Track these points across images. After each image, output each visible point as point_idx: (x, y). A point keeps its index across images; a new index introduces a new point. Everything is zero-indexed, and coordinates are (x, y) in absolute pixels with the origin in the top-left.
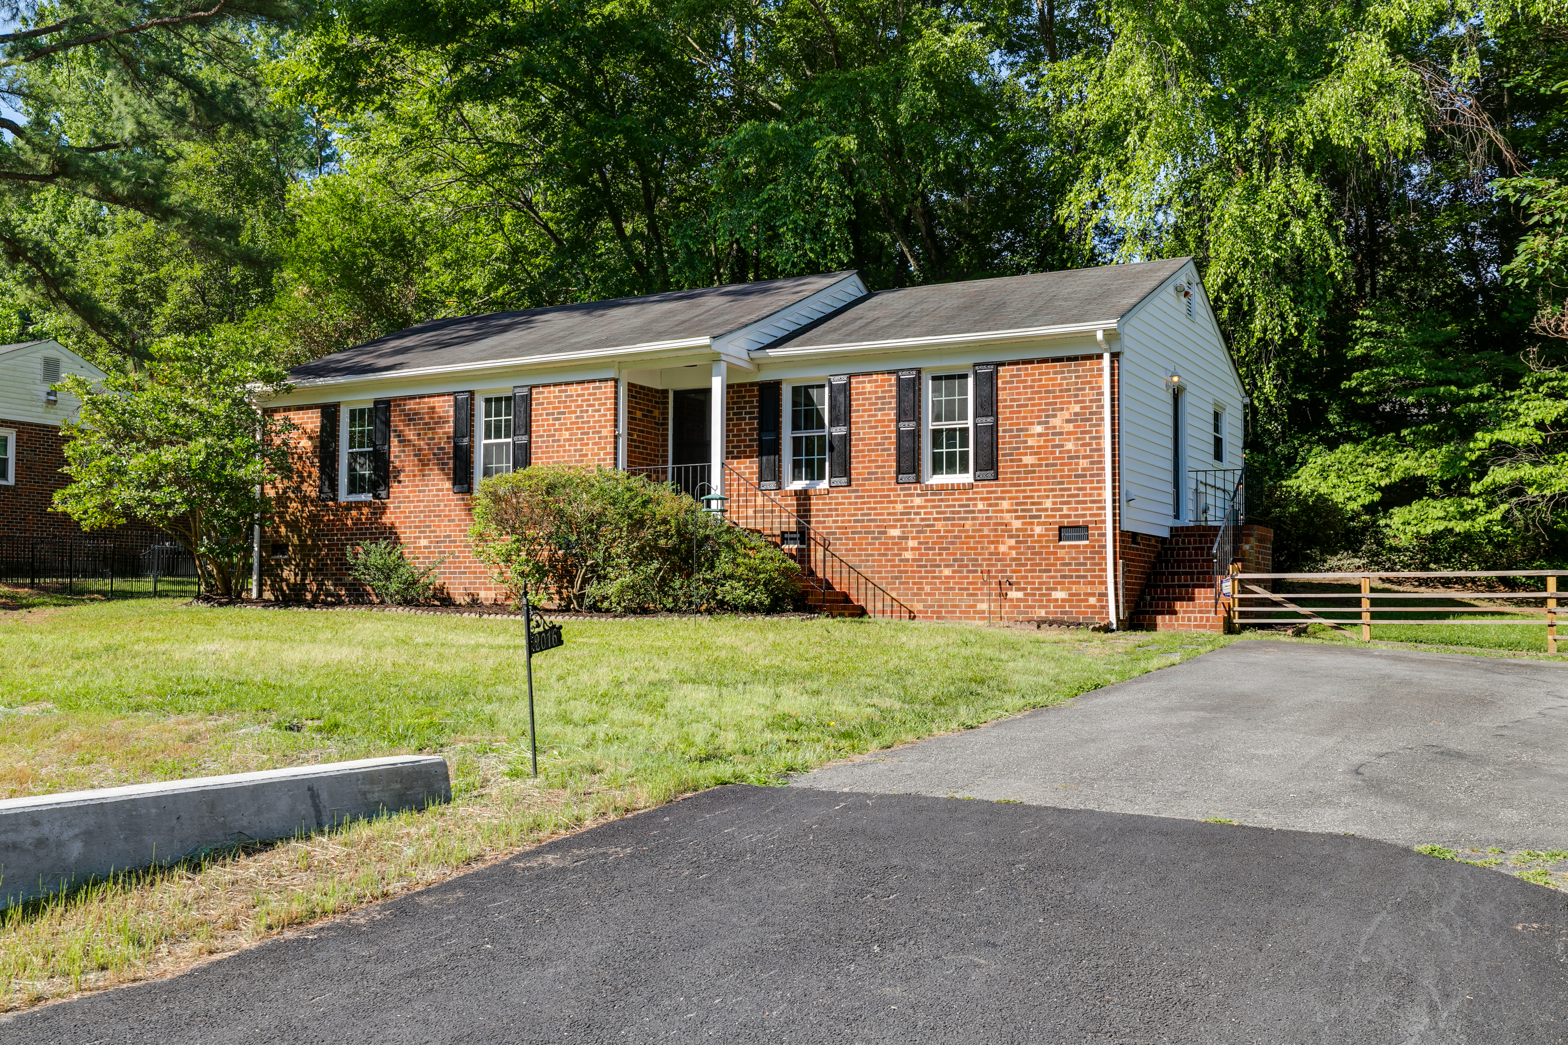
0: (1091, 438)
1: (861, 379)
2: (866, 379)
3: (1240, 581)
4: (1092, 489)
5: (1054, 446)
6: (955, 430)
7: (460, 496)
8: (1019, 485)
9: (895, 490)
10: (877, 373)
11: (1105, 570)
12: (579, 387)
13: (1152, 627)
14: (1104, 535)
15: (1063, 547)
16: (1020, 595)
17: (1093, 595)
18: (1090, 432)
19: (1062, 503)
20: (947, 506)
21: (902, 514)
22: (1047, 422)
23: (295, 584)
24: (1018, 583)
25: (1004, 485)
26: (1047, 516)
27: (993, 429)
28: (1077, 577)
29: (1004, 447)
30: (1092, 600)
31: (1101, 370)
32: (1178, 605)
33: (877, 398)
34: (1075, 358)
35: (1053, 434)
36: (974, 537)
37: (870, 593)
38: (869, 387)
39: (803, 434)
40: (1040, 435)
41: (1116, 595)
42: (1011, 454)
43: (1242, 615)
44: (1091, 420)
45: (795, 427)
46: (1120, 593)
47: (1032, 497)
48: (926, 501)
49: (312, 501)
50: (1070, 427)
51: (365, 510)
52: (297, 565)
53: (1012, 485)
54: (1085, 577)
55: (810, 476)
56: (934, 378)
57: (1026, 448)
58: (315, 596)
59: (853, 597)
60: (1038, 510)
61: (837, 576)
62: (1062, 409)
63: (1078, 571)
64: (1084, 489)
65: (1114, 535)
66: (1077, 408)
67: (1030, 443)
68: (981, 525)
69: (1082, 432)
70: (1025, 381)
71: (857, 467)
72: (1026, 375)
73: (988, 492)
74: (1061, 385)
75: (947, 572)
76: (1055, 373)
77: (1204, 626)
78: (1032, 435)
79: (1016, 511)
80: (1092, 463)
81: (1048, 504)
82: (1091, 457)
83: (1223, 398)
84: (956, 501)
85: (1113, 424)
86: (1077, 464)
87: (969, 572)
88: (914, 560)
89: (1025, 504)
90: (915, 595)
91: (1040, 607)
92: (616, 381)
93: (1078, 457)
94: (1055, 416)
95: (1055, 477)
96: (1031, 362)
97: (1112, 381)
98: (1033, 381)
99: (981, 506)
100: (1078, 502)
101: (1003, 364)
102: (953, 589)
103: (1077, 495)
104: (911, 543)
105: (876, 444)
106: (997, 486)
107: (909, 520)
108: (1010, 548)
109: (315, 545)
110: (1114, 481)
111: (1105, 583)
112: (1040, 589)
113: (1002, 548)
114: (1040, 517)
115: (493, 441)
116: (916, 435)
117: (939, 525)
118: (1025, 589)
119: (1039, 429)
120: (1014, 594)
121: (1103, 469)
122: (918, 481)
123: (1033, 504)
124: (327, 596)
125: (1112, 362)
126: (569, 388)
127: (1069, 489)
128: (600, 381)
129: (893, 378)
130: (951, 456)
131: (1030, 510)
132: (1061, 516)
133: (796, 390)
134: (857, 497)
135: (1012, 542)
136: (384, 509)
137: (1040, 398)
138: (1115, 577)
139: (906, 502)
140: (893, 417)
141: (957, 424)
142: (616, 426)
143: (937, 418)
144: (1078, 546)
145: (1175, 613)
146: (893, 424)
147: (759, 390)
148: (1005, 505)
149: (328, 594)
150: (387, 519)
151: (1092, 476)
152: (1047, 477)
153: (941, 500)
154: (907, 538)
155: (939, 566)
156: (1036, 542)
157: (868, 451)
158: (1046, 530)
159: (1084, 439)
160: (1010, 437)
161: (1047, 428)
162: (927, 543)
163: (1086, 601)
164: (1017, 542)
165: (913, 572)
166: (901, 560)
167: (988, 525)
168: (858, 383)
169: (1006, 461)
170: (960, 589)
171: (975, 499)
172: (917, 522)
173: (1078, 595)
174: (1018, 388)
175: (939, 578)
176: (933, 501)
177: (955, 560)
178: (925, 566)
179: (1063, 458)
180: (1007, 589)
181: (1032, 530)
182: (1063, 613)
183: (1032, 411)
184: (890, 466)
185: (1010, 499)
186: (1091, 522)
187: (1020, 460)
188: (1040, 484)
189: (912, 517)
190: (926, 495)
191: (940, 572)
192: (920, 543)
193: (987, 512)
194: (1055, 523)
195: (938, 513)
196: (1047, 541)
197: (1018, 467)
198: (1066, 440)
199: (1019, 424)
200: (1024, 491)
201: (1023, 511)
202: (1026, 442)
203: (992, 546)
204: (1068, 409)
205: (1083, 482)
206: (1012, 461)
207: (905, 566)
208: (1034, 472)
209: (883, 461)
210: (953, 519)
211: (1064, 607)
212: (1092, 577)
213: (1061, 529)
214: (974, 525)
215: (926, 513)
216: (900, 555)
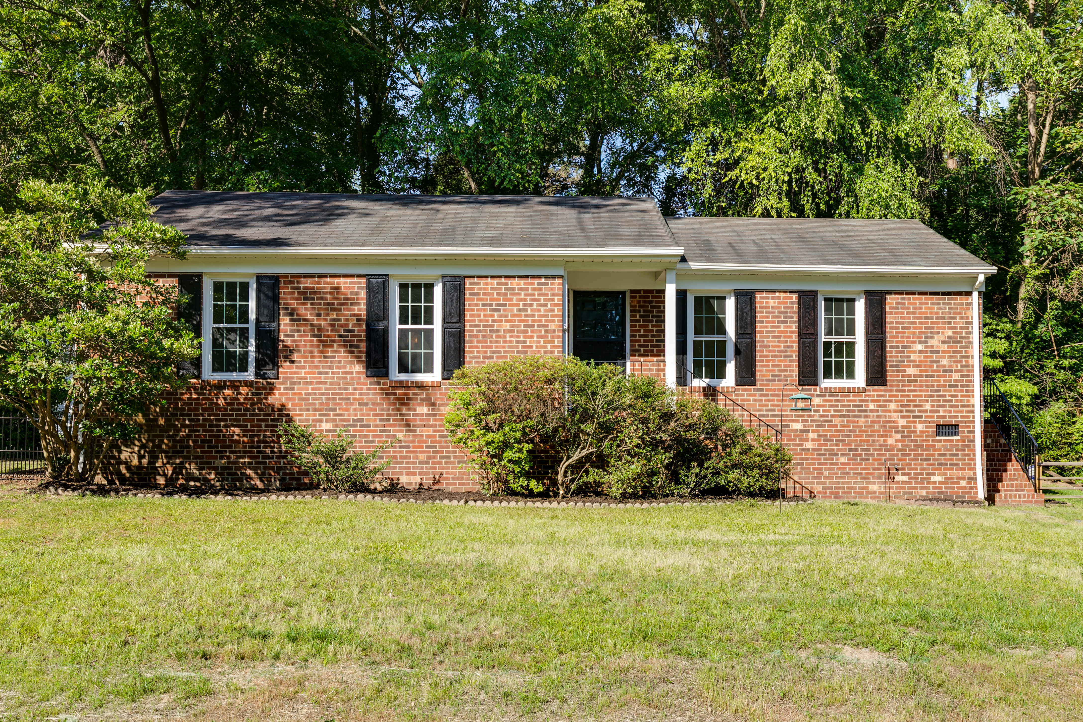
0: (961, 357)
1: (765, 295)
2: (770, 295)
4: (962, 396)
6: (842, 343)
7: (375, 380)
8: (904, 391)
9: (798, 390)
10: (780, 291)
11: (974, 459)
12: (522, 282)
14: (973, 432)
15: (940, 441)
16: (905, 478)
17: (963, 478)
18: (961, 352)
19: (939, 406)
20: (843, 406)
22: (927, 342)
23: (140, 467)
24: (904, 469)
25: (891, 391)
26: (926, 417)
27: (882, 345)
28: (951, 464)
29: (890, 360)
30: (963, 483)
31: (970, 304)
32: (1000, 485)
33: (780, 312)
34: (949, 294)
35: (931, 352)
36: (867, 432)
38: (772, 303)
39: (704, 338)
40: (920, 352)
42: (898, 366)
44: (961, 342)
45: (697, 331)
46: (985, 477)
47: (915, 401)
48: (824, 401)
50: (945, 347)
51: (243, 390)
52: (143, 447)
53: (897, 391)
54: (957, 464)
55: (710, 375)
56: (826, 300)
57: (910, 361)
58: (170, 482)
60: (920, 411)
62: (938, 333)
63: (952, 460)
64: (956, 396)
66: (950, 333)
67: (912, 358)
68: (872, 422)
69: (954, 352)
70: (908, 308)
71: (762, 370)
72: (909, 303)
73: (878, 396)
74: (937, 313)
75: (843, 460)
76: (933, 304)
77: (1032, 502)
78: (915, 352)
79: (901, 411)
80: (962, 376)
81: (928, 406)
82: (961, 371)
84: (851, 402)
86: (950, 376)
87: (862, 459)
88: (814, 449)
89: (909, 406)
90: (815, 478)
91: (921, 488)
92: (563, 279)
93: (951, 371)
94: (933, 338)
95: (933, 386)
96: (913, 293)
97: (979, 314)
98: (915, 308)
99: (872, 406)
100: (951, 406)
101: (890, 293)
102: (848, 473)
103: (951, 401)
105: (779, 351)
106: (885, 391)
107: (810, 416)
108: (897, 441)
109: (169, 425)
110: (980, 391)
111: (973, 469)
112: (922, 474)
113: (890, 441)
114: (921, 417)
115: (410, 326)
116: (812, 346)
117: (836, 421)
118: (909, 474)
119: (920, 347)
120: (900, 478)
121: (973, 381)
122: (814, 384)
123: (915, 406)
124: (188, 480)
125: (979, 299)
126: (510, 281)
127: (945, 396)
128: (546, 277)
129: (795, 296)
130: (839, 365)
131: (914, 411)
132: (938, 417)
133: (698, 300)
134: (761, 395)
135: (899, 436)
136: (271, 389)
137: (921, 323)
140: (795, 329)
141: (844, 339)
143: (829, 333)
144: (952, 441)
146: (795, 335)
148: (892, 406)
149: (190, 477)
150: (275, 399)
151: (962, 386)
152: (927, 386)
153: (838, 401)
154: (808, 431)
155: (837, 455)
156: (918, 436)
157: (772, 356)
158: (926, 427)
159: (956, 357)
160: (896, 352)
161: (926, 347)
162: (826, 435)
163: (959, 483)
164: (902, 436)
165: (812, 459)
166: (803, 450)
167: (879, 422)
168: (761, 298)
169: (893, 371)
170: (855, 474)
171: (867, 401)
172: (817, 418)
173: (953, 478)
174: (903, 313)
175: (837, 464)
176: (831, 401)
177: (850, 450)
178: (824, 455)
179: (939, 371)
180: (894, 474)
181: (915, 427)
182: (942, 493)
183: (914, 333)
184: (793, 371)
185: (896, 401)
186: (962, 422)
187: (905, 371)
188: (920, 391)
189: (812, 413)
190: (825, 396)
191: (837, 459)
192: (819, 436)
193: (878, 411)
194: (933, 422)
195: (835, 411)
196: (927, 436)
197: (903, 376)
198: (941, 357)
199: (903, 342)
200: (908, 396)
201: (907, 411)
202: (909, 357)
203: (882, 439)
204: (943, 333)
205: (955, 391)
206: (898, 371)
207: (806, 454)
208: (916, 381)
209: (785, 366)
210: (849, 416)
211: (941, 488)
212: (963, 464)
213: (938, 426)
214: (867, 422)
215: (824, 411)
216: (802, 445)
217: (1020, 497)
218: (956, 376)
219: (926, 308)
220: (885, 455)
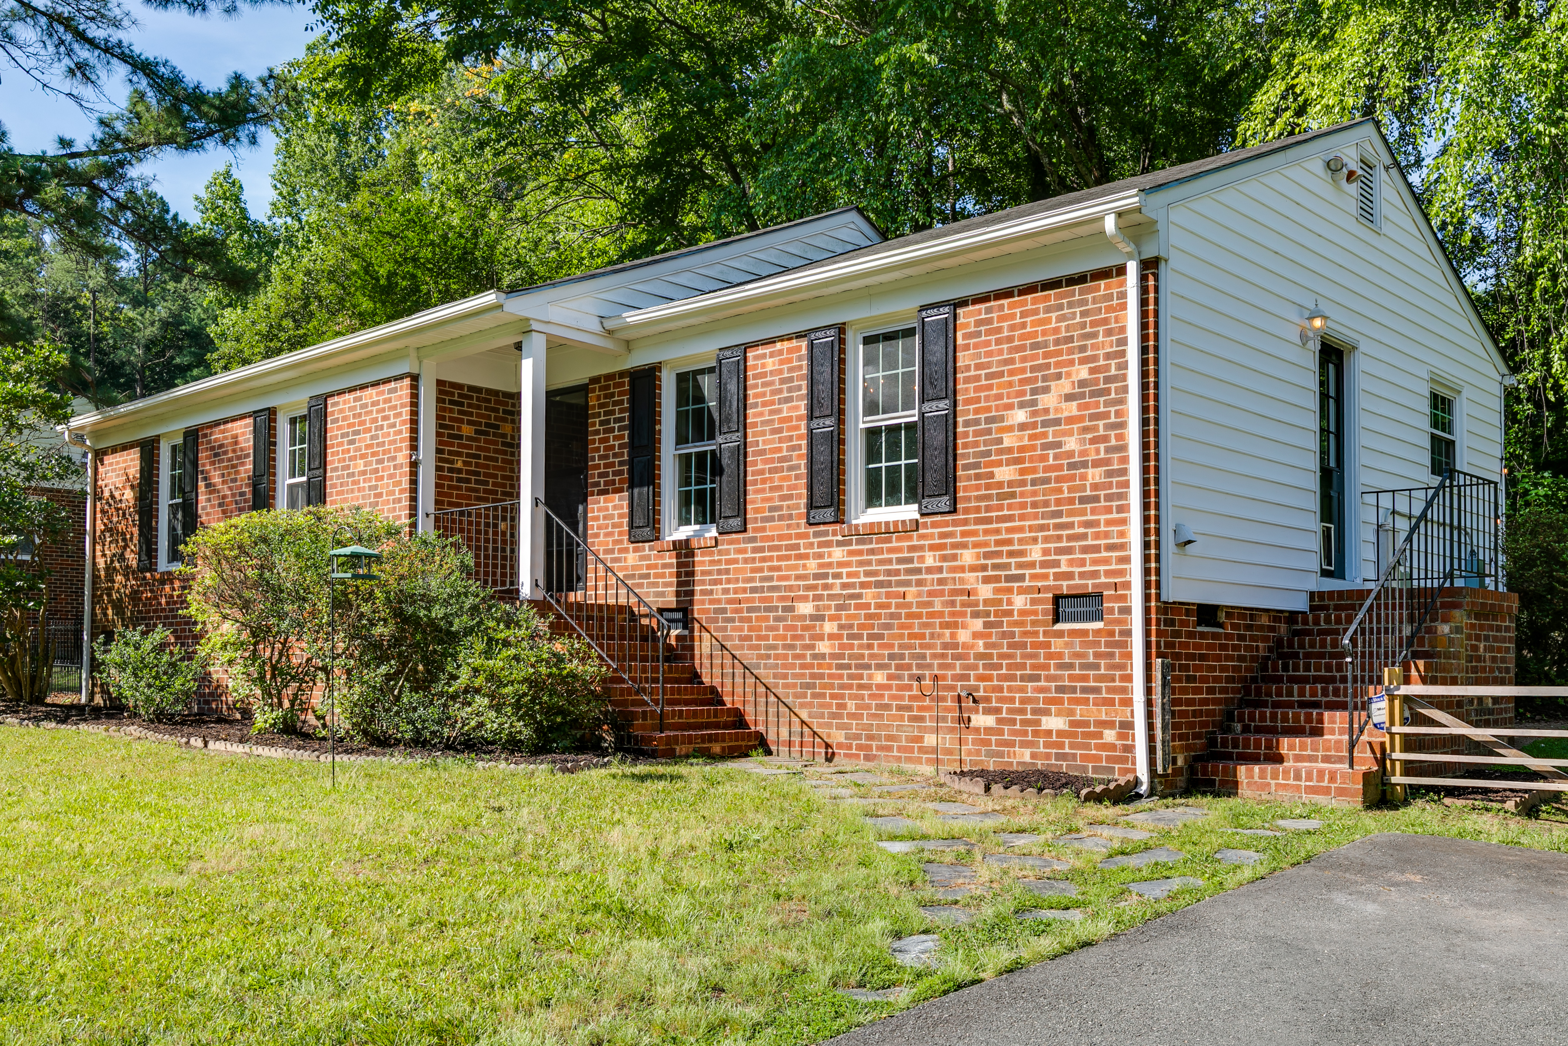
0: (1106, 427)
1: (761, 351)
2: (767, 350)
3: (1407, 700)
4: (1109, 523)
5: (1046, 446)
6: (898, 427)
8: (988, 520)
9: (805, 536)
10: (781, 338)
11: (1130, 678)
12: (374, 391)
13: (1229, 788)
14: (1129, 610)
15: (1060, 634)
16: (989, 721)
17: (1110, 724)
18: (1106, 415)
19: (1060, 551)
20: (880, 562)
21: (817, 576)
22: (1034, 403)
24: (988, 700)
25: (965, 522)
26: (1034, 577)
27: (950, 421)
28: (1084, 690)
29: (966, 454)
30: (1110, 736)
31: (1123, 295)
32: (1286, 744)
33: (783, 381)
34: (1079, 279)
35: (1045, 424)
36: (919, 616)
37: (772, 710)
38: (771, 364)
39: (693, 449)
40: (1023, 427)
41: (1150, 727)
42: (977, 465)
43: (1410, 768)
45: (681, 439)
46: (1158, 722)
47: (1009, 542)
48: (851, 553)
49: (133, 572)
50: (1072, 409)
51: (177, 584)
53: (978, 521)
54: (1097, 690)
56: (866, 340)
57: (1000, 452)
59: (750, 718)
60: (1020, 566)
61: (728, 681)
62: (1059, 376)
63: (1085, 678)
64: (1096, 523)
65: (1147, 610)
66: (1083, 373)
67: (1007, 443)
68: (930, 594)
69: (1093, 417)
70: (999, 330)
71: (755, 499)
72: (1001, 319)
73: (943, 535)
74: (1056, 330)
75: (880, 677)
76: (1048, 310)
77: (1326, 791)
78: (1010, 429)
79: (984, 568)
80: (1108, 473)
82: (1106, 462)
83: (1451, 372)
84: (892, 552)
85: (1144, 398)
86: (1083, 477)
87: (912, 677)
88: (833, 656)
89: (998, 554)
90: (834, 716)
91: (1024, 744)
92: (415, 378)
93: (1084, 464)
94: (1046, 390)
95: (1046, 504)
96: (1008, 293)
97: (1144, 314)
98: (1012, 328)
99: (930, 560)
100: (1085, 550)
101: (963, 303)
102: (887, 707)
103: (1084, 536)
104: (829, 627)
105: (782, 459)
106: (955, 523)
107: (826, 587)
108: (976, 635)
110: (1146, 506)
111: (1128, 702)
112: (1022, 711)
113: (963, 636)
114: (1021, 578)
115: (297, 480)
116: (838, 440)
117: (869, 596)
118: (998, 711)
119: (1020, 416)
120: (981, 720)
121: (1126, 484)
122: (839, 520)
123: (1011, 554)
125: (1143, 278)
126: (364, 394)
127: (1070, 525)
129: (804, 344)
130: (893, 474)
131: (1007, 566)
132: (1058, 576)
133: (682, 379)
134: (755, 550)
135: (978, 624)
137: (1024, 359)
138: (1149, 691)
139: (820, 556)
140: (803, 411)
141: (900, 418)
142: (414, 448)
143: (871, 408)
144: (1085, 633)
145: (1279, 759)
146: (803, 424)
147: (632, 383)
148: (968, 557)
151: (1108, 497)
152: (1034, 505)
153: (872, 552)
154: (821, 618)
155: (868, 667)
156: (1016, 624)
157: (771, 471)
158: (1033, 602)
159: (1095, 428)
160: (977, 433)
161: (1034, 414)
162: (851, 627)
163: (1100, 735)
164: (987, 625)
165: (831, 676)
166: (815, 656)
167: (941, 593)
168: (756, 358)
169: (969, 478)
170: (900, 708)
171: (921, 548)
172: (837, 591)
173: (1086, 724)
174: (988, 343)
175: (868, 687)
176: (860, 553)
177: (891, 657)
178: (849, 667)
179: (1059, 468)
180: (970, 710)
181: (1010, 602)
182: (1061, 757)
183: (1010, 384)
184: (799, 496)
185: (976, 545)
186: (1107, 586)
187: (991, 475)
188: (1022, 517)
189: (830, 581)
190: (850, 543)
191: (870, 677)
192: (841, 627)
193: (940, 570)
194: (1047, 589)
195: (867, 574)
196: (1034, 623)
197: (988, 487)
198: (1065, 433)
199: (988, 409)
200: (997, 531)
201: (995, 567)
202: (1000, 441)
203: (947, 632)
204: (1069, 375)
205: (1093, 511)
206: (978, 477)
207: (820, 666)
208: (1013, 495)
209: (790, 488)
210: (889, 584)
211: (1061, 745)
212: (1110, 690)
213: (1057, 599)
214: (919, 594)
215: (849, 575)
216: (812, 647)
217: (1298, 777)
218: (1095, 475)
219: (1034, 324)
220: (953, 667)
